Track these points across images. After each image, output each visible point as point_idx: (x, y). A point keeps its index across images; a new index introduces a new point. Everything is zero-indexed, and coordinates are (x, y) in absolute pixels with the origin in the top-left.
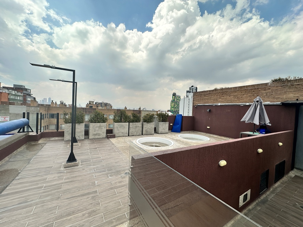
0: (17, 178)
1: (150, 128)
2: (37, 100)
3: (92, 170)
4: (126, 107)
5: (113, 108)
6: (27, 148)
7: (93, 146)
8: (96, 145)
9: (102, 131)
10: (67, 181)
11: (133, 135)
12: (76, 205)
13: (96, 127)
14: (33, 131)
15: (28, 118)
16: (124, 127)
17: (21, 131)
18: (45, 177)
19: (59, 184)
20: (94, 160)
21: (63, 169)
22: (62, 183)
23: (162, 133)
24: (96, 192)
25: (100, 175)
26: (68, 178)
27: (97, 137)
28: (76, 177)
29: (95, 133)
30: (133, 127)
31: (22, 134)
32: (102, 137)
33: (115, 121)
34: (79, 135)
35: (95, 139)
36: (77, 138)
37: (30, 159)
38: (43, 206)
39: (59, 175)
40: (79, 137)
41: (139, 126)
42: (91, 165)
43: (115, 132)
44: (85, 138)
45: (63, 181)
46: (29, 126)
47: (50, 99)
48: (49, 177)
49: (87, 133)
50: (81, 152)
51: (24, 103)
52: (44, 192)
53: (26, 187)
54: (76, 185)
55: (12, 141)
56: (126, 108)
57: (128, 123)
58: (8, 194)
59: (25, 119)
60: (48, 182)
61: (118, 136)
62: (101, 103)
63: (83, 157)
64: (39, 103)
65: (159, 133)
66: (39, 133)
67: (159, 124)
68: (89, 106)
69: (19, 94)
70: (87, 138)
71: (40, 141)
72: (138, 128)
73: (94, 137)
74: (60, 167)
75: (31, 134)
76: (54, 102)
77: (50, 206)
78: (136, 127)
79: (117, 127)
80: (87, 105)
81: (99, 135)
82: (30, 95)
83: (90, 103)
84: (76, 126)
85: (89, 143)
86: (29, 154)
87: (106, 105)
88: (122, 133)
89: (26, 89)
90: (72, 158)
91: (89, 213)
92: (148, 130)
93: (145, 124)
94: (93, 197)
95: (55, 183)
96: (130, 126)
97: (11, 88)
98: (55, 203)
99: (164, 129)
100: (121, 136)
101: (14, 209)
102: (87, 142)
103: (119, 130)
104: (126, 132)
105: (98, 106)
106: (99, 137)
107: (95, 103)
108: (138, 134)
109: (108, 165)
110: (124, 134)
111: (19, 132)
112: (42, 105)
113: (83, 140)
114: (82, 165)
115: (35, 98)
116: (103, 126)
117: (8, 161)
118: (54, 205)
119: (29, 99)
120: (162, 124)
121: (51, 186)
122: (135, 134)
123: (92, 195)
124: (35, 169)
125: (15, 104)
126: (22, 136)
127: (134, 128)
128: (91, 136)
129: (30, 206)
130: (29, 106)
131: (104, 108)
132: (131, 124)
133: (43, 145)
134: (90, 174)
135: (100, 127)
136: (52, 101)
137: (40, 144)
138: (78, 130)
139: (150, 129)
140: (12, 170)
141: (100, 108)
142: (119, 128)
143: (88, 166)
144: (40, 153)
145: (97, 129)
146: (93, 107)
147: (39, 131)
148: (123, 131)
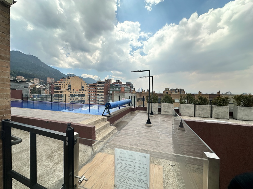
0: (127, 125)
1: (222, 111)
2: (135, 90)
3: (159, 131)
4: (200, 91)
5: (186, 93)
6: (131, 114)
7: (162, 119)
8: (165, 119)
9: (170, 110)
10: (145, 132)
11: (200, 116)
12: (148, 142)
13: (166, 106)
14: (133, 106)
15: (131, 99)
16: (190, 109)
17: (129, 105)
18: (136, 127)
19: (142, 132)
20: (161, 126)
21: (144, 126)
22: (143, 132)
23: (243, 119)
24: (159, 141)
25: (163, 135)
26: (146, 131)
27: (166, 113)
28: (150, 131)
29: (165, 110)
30: (199, 109)
31: (129, 106)
32: (170, 114)
33: (181, 102)
34: (155, 111)
35: (165, 115)
36: (154, 112)
37: (132, 119)
38: (135, 137)
39: (142, 128)
40: (155, 112)
41: (207, 109)
42: (159, 129)
43: (182, 111)
44: (158, 113)
45: (144, 131)
46: (131, 103)
47: (142, 88)
48: (138, 128)
49: (160, 110)
50: (155, 120)
51: (130, 92)
52: (136, 133)
53: (130, 129)
54: (149, 135)
55: (126, 109)
56: (201, 93)
57: (194, 105)
58: (124, 129)
59: (130, 99)
60: (137, 130)
61: (184, 115)
62: (176, 89)
63: (155, 123)
64: (137, 92)
65: (238, 118)
66: (135, 107)
67: (237, 108)
68: (165, 93)
69: (128, 87)
70: (160, 114)
71: (136, 112)
72: (205, 110)
73: (165, 114)
74: (143, 125)
75: (132, 107)
76: (144, 90)
77: (137, 139)
78: (203, 109)
79: (183, 108)
80: (164, 92)
81: (168, 112)
82: (132, 87)
83: (166, 90)
84: (153, 104)
85: (160, 117)
86: (131, 117)
87: (180, 90)
88: (188, 113)
89: (131, 84)
90: (149, 122)
91: (153, 148)
92: (219, 113)
93: (215, 107)
94: (157, 143)
95: (140, 131)
96: (196, 108)
97: (125, 84)
98: (139, 138)
99: (246, 115)
100: (187, 115)
101: (126, 135)
102: (159, 116)
103: (185, 110)
104: (192, 113)
105: (172, 92)
106: (168, 114)
107: (171, 89)
108: (206, 116)
109: (170, 131)
110: (190, 114)
111: (128, 106)
112: (138, 93)
113: (157, 114)
114: (154, 127)
115: (134, 89)
116: (171, 106)
117: (124, 118)
118: (139, 139)
119: (132, 90)
120: (243, 109)
121: (138, 132)
122: (202, 115)
123: (156, 142)
124: (133, 123)
125: (127, 93)
126: (129, 107)
127: (201, 110)
128: (162, 113)
129: (131, 136)
130: (132, 93)
131: (177, 93)
132: (197, 106)
133: (137, 114)
134: (158, 132)
135: (169, 106)
136: (143, 90)
137: (135, 113)
138: (154, 107)
139: (222, 113)
140: (125, 121)
141: (174, 93)
142: (184, 108)
143: (157, 128)
144: (135, 117)
145: (167, 108)
146: (169, 93)
147: (135, 106)
148: (188, 111)
